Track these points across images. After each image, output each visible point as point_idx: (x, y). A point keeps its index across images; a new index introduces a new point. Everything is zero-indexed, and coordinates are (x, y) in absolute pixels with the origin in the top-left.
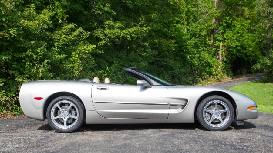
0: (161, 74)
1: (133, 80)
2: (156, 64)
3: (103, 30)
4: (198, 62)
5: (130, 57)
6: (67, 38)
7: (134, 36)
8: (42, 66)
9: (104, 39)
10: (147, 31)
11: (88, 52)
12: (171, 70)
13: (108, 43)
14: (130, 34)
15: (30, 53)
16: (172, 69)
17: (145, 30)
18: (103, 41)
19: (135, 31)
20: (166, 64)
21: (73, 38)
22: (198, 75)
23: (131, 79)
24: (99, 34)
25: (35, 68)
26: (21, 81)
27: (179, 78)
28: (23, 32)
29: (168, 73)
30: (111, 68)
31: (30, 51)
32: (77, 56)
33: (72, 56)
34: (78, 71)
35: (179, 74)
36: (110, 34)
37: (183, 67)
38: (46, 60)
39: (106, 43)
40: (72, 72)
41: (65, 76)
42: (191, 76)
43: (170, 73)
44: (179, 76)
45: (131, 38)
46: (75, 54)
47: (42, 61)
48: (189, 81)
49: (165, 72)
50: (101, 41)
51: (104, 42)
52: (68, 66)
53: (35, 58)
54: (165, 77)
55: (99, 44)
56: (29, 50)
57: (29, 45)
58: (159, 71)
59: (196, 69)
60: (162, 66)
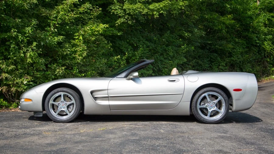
0: (214, 62)
1: (167, 68)
2: (208, 48)
3: (122, 5)
4: (271, 46)
5: (164, 40)
6: (68, 16)
7: (162, 13)
8: (30, 50)
9: (123, 16)
10: (184, 7)
11: (97, 33)
12: (228, 57)
13: (128, 21)
14: (158, 10)
15: (15, 33)
16: (230, 55)
17: (180, 6)
18: (123, 19)
19: (164, 6)
20: (221, 48)
21: (74, 16)
22: (270, 64)
23: (166, 68)
24: (117, 10)
25: (22, 52)
26: (3, 68)
27: (241, 67)
28: (5, 7)
29: (225, 60)
30: (136, 53)
31: (15, 32)
32: (81, 38)
33: (74, 37)
34: (82, 56)
35: (242, 62)
36: (129, 9)
37: (247, 52)
38: (34, 43)
39: (126, 21)
40: (74, 58)
41: (64, 62)
42: (259, 65)
43: (227, 60)
44: (241, 64)
45: (159, 15)
46: (78, 35)
47: (29, 43)
48: (256, 71)
49: (219, 59)
50: (120, 19)
51: (123, 21)
52: (68, 51)
53: (20, 40)
54: (219, 65)
55: (117, 23)
56: (12, 31)
57: (14, 23)
58: (211, 58)
59: (267, 56)
60: (215, 51)
